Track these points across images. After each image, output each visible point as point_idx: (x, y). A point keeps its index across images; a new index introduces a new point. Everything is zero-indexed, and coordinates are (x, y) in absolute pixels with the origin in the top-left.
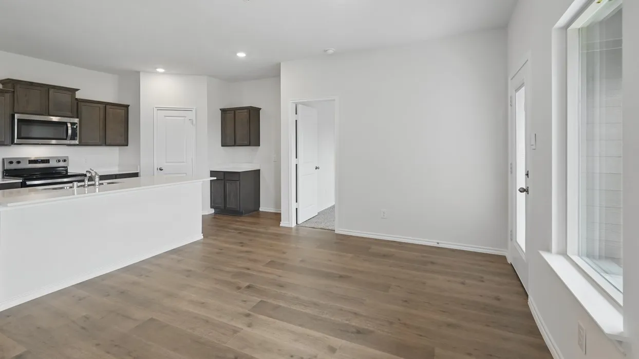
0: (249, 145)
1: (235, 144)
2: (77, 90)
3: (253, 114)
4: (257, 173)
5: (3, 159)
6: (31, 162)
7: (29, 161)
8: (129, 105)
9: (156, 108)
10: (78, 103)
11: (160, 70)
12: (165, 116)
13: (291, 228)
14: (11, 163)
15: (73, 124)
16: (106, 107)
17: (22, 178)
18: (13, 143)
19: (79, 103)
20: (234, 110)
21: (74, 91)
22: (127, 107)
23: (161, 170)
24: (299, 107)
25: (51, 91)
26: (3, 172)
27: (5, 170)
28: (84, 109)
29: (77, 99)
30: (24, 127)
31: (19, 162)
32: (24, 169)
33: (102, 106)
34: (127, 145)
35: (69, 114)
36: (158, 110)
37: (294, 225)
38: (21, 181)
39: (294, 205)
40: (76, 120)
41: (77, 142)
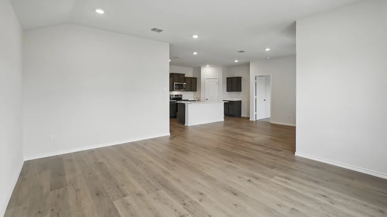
0: (238, 91)
1: (232, 91)
2: (185, 74)
3: (239, 79)
4: (240, 102)
6: (175, 96)
9: (206, 78)
11: (208, 66)
12: (209, 81)
13: (254, 121)
15: (185, 85)
18: (173, 90)
20: (232, 78)
21: (184, 75)
22: (196, 78)
23: (207, 99)
24: (257, 77)
25: (180, 76)
28: (187, 80)
29: (185, 77)
31: (173, 96)
32: (174, 98)
33: (190, 78)
34: (196, 91)
35: (183, 82)
37: (255, 120)
39: (255, 113)
40: (185, 84)
41: (185, 90)
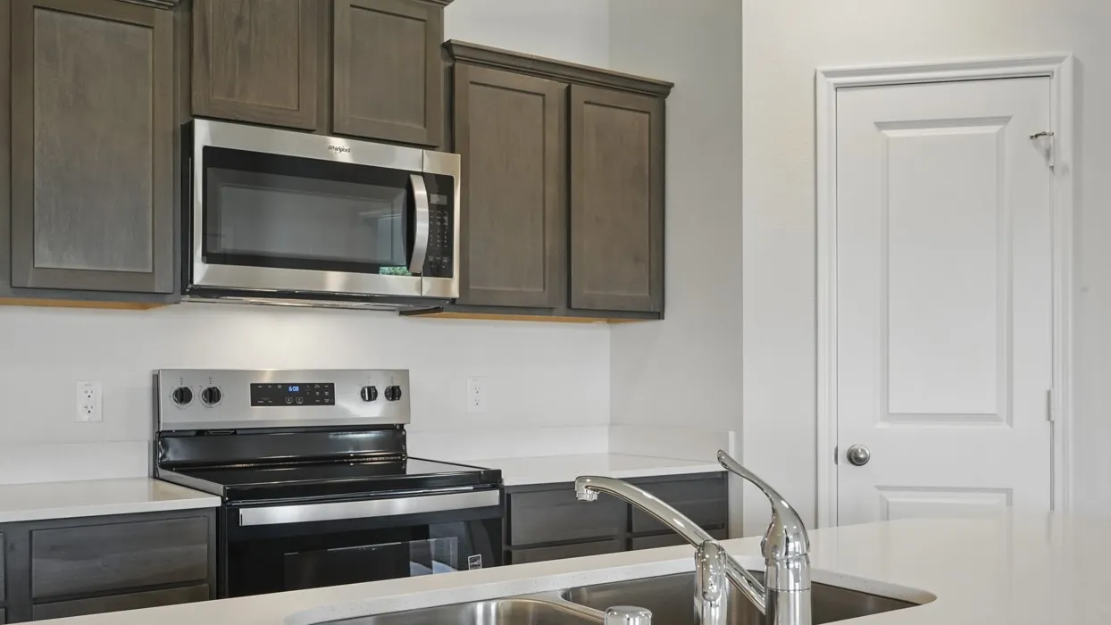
5: (156, 378)
6: (266, 394)
7: (254, 386)
8: (669, 86)
9: (828, 74)
10: (451, 72)
12: (881, 126)
14: (183, 396)
15: (434, 183)
16: (568, 90)
17: (220, 488)
18: (188, 288)
19: (458, 65)
22: (660, 94)
23: (856, 459)
26: (155, 443)
27: (159, 433)
28: (478, 106)
29: (448, 47)
30: (230, 195)
31: (212, 396)
32: (235, 432)
33: (555, 88)
34: (659, 315)
36: (838, 88)
38: (216, 502)
40: (448, 164)
41: (451, 290)
